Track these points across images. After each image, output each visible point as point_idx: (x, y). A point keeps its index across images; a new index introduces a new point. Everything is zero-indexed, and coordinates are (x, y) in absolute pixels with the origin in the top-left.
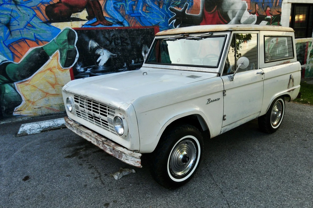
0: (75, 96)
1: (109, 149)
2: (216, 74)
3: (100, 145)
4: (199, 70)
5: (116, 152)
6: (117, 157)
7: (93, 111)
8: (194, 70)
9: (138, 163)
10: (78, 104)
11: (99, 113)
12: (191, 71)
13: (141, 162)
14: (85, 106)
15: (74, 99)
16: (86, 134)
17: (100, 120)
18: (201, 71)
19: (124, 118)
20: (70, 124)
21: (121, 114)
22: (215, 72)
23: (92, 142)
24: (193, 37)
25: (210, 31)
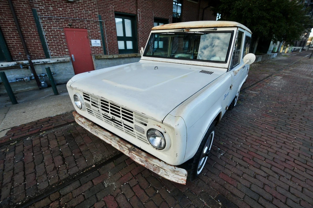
0: (83, 93)
1: (139, 159)
2: (227, 70)
3: (124, 151)
4: (205, 65)
5: (150, 165)
6: (152, 170)
7: (111, 113)
8: (199, 65)
9: (183, 180)
10: (90, 103)
11: (121, 117)
12: (196, 65)
13: (187, 179)
14: (99, 106)
15: (83, 97)
16: (104, 136)
17: (122, 124)
18: (208, 65)
19: (165, 132)
20: (82, 122)
21: (159, 126)
22: (224, 67)
23: (113, 145)
24: (195, 32)
25: (215, 26)
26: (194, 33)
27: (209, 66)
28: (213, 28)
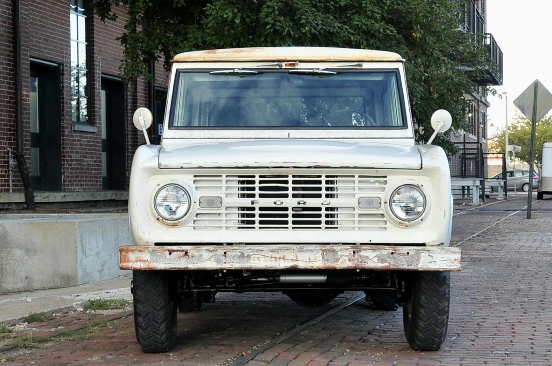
0: (195, 176)
1: (376, 259)
3: (337, 260)
5: (401, 257)
6: (405, 267)
7: (294, 196)
9: (456, 262)
10: (222, 194)
11: (323, 196)
12: (343, 138)
14: (257, 192)
18: (370, 136)
19: (422, 186)
20: (183, 251)
22: (406, 136)
24: (315, 71)
25: (358, 59)
26: (312, 71)
27: (373, 137)
28: (356, 63)
